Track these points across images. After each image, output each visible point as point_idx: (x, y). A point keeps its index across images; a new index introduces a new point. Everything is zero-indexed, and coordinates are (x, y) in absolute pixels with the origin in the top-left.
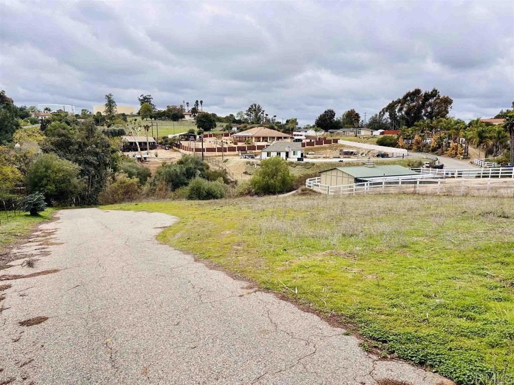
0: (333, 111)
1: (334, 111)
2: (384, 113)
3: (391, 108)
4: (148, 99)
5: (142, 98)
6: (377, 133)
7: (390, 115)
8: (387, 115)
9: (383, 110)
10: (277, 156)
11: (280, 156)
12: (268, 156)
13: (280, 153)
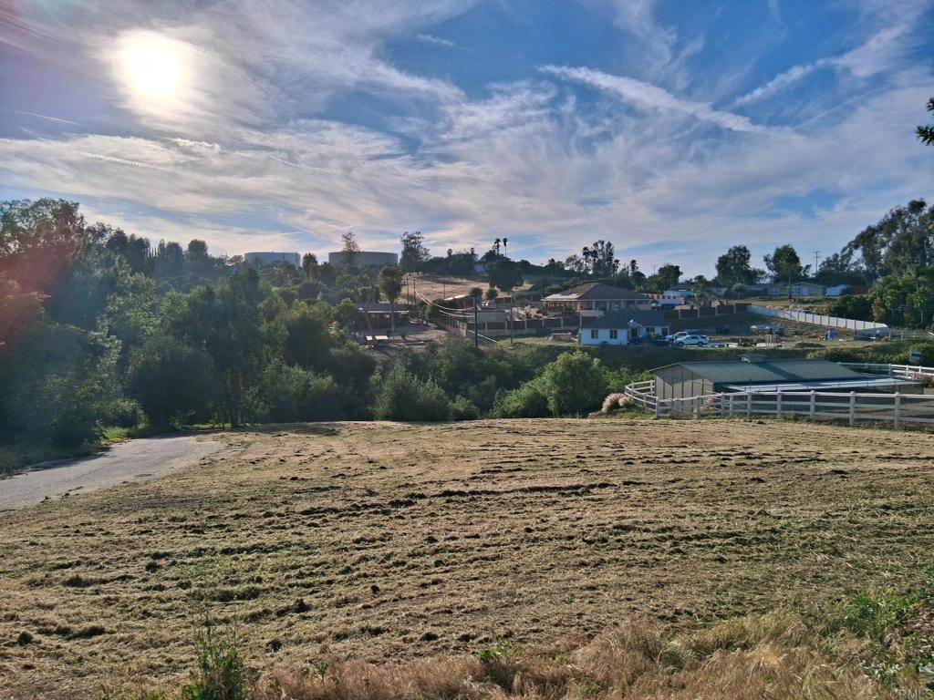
0: (745, 250)
1: (748, 248)
2: (851, 253)
3: (867, 239)
4: (414, 238)
5: (405, 238)
6: (835, 291)
7: (864, 255)
8: (858, 254)
9: (850, 244)
10: (611, 337)
11: (616, 337)
12: (593, 337)
13: (616, 332)
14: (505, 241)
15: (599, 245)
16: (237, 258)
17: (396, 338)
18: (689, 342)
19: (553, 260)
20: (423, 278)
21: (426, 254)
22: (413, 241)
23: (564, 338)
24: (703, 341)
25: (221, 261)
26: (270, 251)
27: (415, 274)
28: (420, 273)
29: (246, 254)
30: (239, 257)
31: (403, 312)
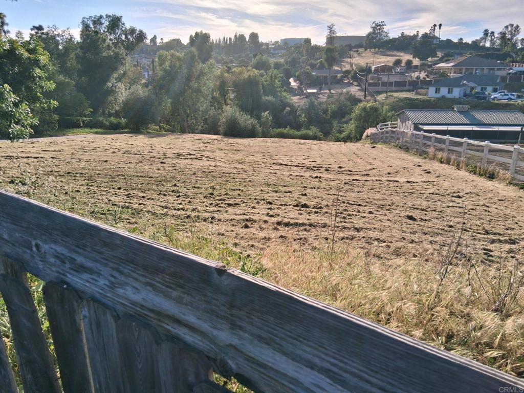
4: (381, 25)
10: (449, 93)
11: (452, 93)
12: (436, 92)
13: (452, 89)
14: (440, 25)
15: (509, 27)
16: (277, 42)
17: (325, 91)
18: (501, 97)
19: (461, 39)
20: (377, 53)
21: (387, 36)
22: (378, 27)
23: (422, 92)
24: (512, 97)
25: (267, 45)
26: (294, 38)
27: (373, 50)
28: (377, 49)
29: (281, 40)
30: (278, 42)
31: (339, 75)
